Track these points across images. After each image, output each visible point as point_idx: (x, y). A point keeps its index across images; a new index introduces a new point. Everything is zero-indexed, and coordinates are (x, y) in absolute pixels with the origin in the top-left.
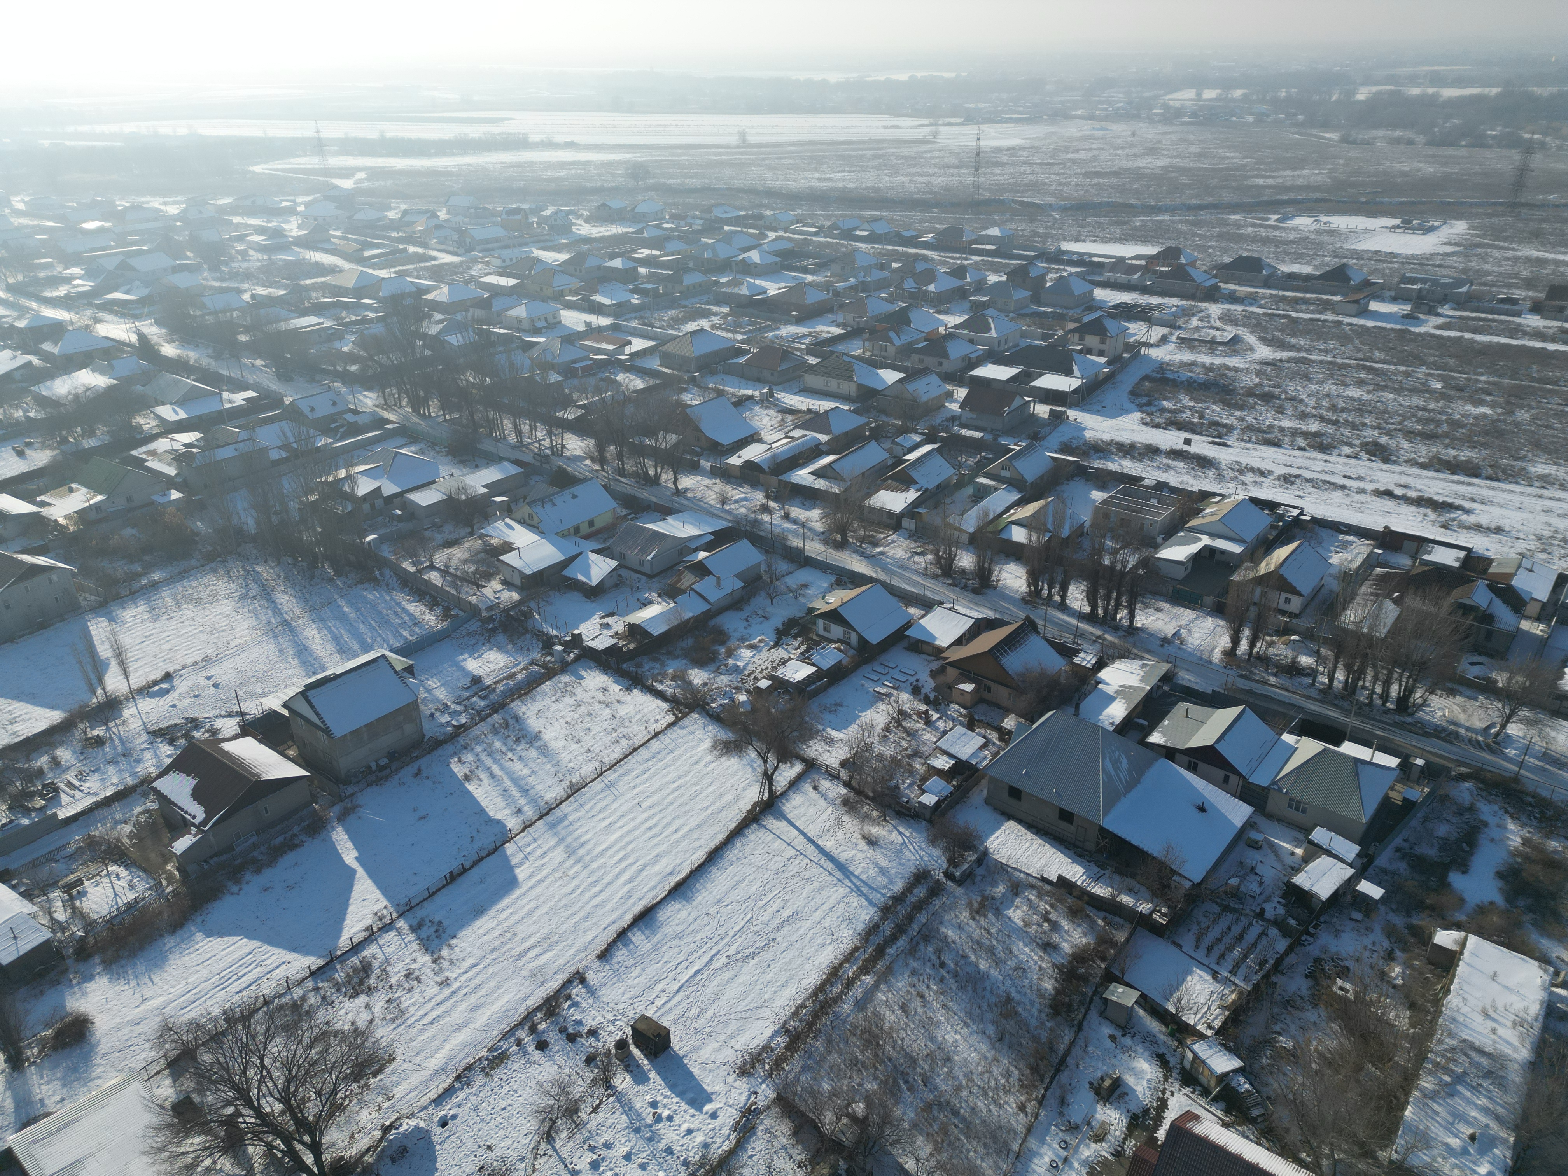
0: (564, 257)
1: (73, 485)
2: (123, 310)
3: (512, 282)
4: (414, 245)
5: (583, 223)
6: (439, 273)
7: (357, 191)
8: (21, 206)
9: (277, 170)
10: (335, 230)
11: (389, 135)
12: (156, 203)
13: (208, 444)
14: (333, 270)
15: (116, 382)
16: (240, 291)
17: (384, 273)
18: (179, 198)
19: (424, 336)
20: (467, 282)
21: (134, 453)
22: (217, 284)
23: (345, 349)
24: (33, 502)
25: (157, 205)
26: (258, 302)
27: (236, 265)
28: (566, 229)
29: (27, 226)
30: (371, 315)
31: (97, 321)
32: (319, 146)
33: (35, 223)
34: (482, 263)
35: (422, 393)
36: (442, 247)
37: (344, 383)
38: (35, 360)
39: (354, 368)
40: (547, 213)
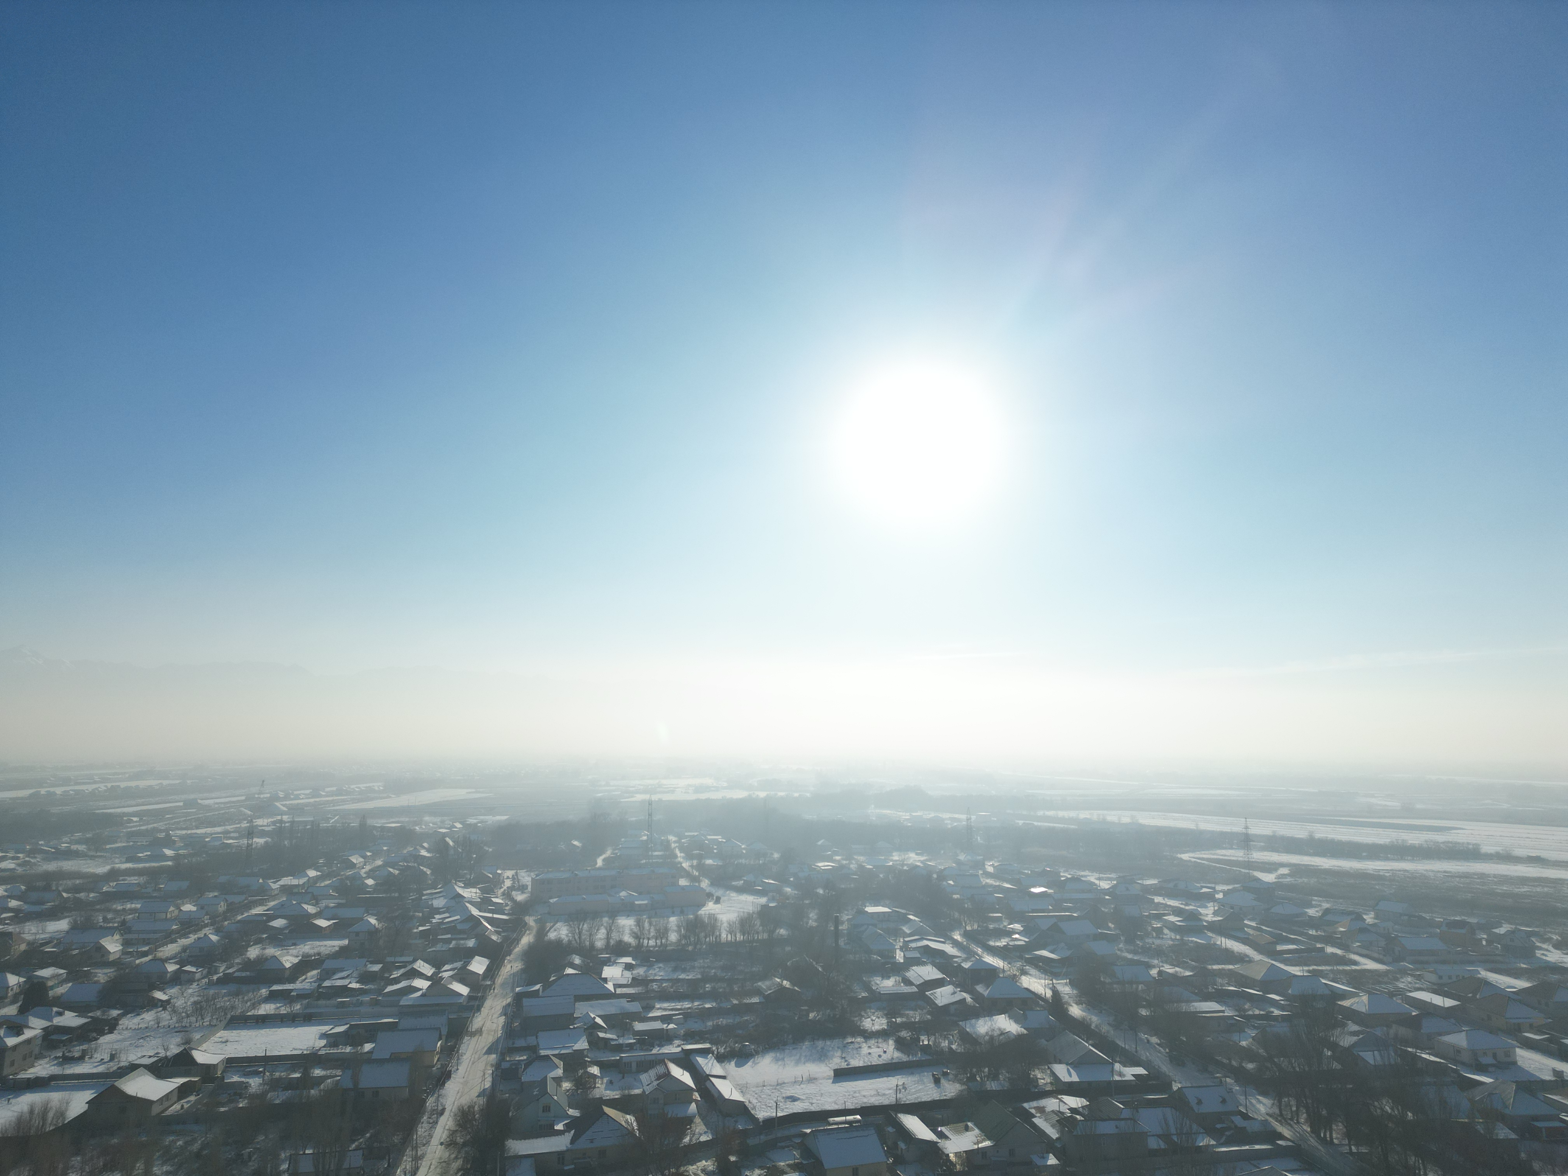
0: (1522, 984)
1: (970, 1124)
2: (1046, 968)
3: (1449, 1003)
4: (1333, 945)
5: (1550, 948)
6: (1359, 979)
7: (1277, 886)
8: (990, 869)
9: (1203, 859)
10: (1250, 920)
11: (1318, 836)
12: (1092, 878)
13: (1092, 1114)
14: (1241, 959)
15: (1025, 1032)
16: (1150, 966)
17: (1296, 971)
18: (1113, 876)
19: (1334, 1046)
20: (1392, 995)
21: (1026, 1105)
22: (1130, 956)
23: (1244, 1043)
24: (934, 1131)
25: (1092, 879)
26: (1164, 979)
27: (1150, 941)
28: (1528, 952)
29: (991, 886)
30: (1277, 1012)
31: (1024, 973)
32: (1246, 841)
33: (997, 884)
34: (1412, 975)
35: (1324, 1112)
36: (1365, 952)
37: (1237, 1081)
38: (968, 998)
39: (1250, 1066)
40: (1502, 930)
